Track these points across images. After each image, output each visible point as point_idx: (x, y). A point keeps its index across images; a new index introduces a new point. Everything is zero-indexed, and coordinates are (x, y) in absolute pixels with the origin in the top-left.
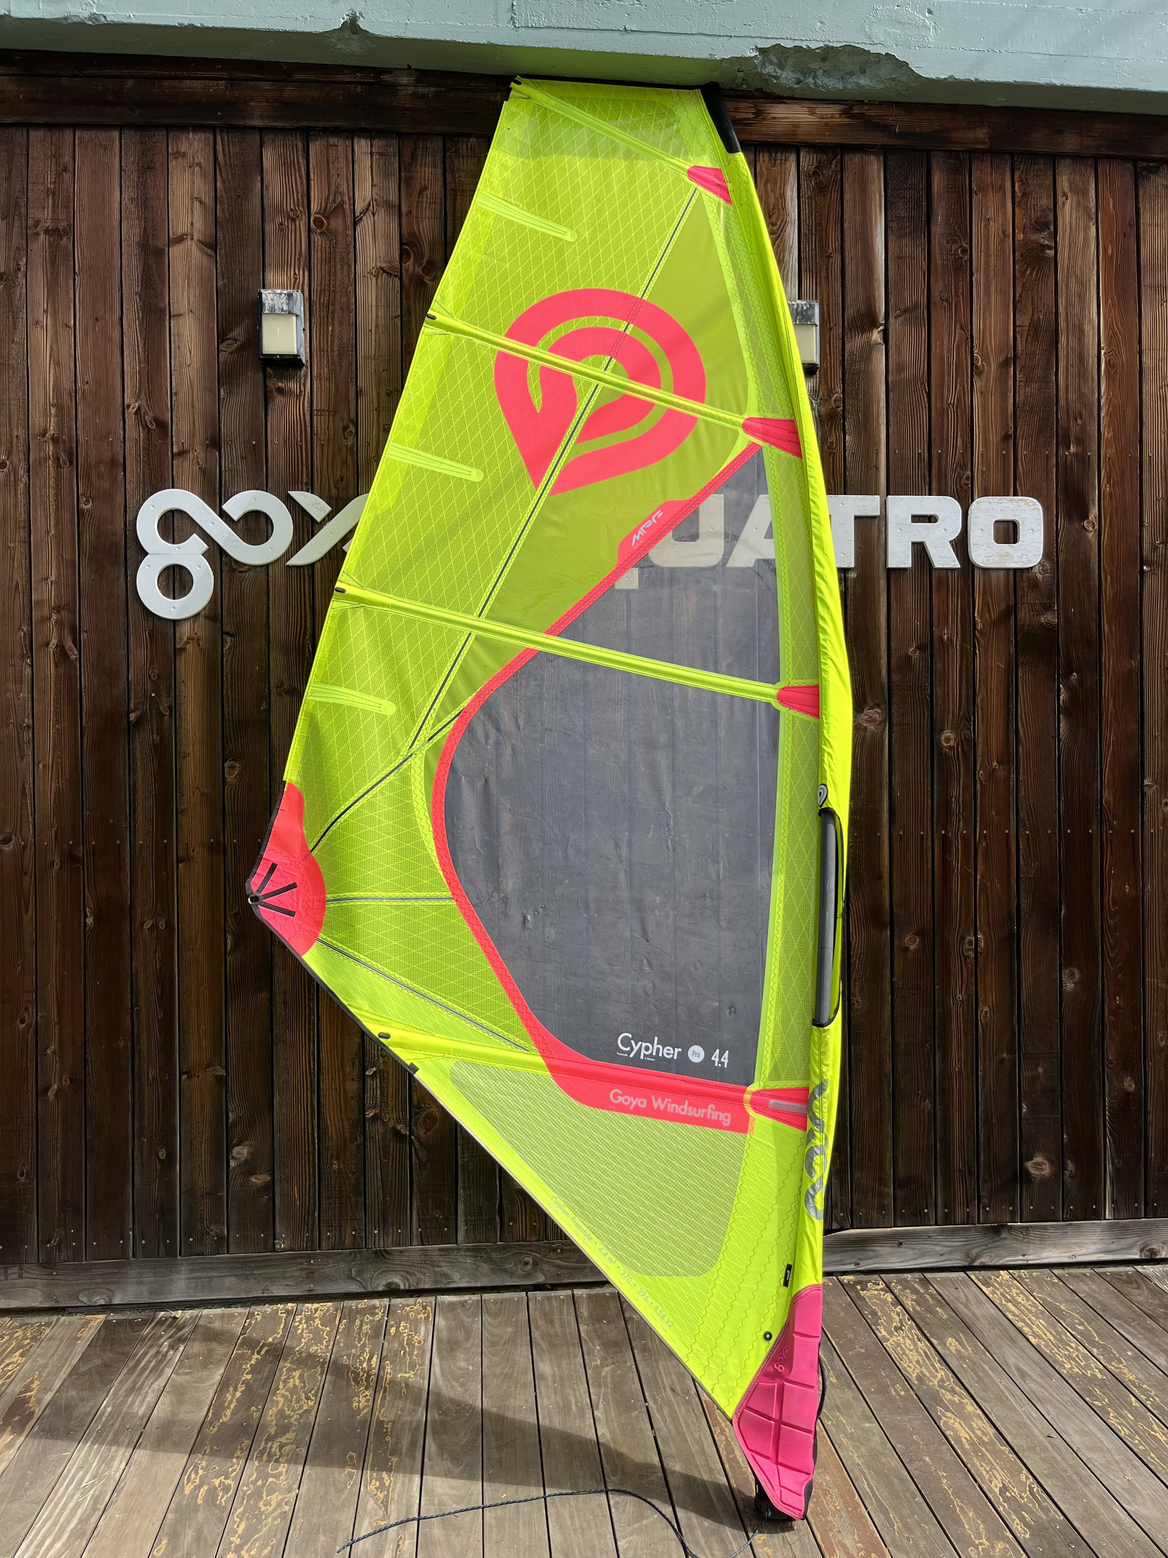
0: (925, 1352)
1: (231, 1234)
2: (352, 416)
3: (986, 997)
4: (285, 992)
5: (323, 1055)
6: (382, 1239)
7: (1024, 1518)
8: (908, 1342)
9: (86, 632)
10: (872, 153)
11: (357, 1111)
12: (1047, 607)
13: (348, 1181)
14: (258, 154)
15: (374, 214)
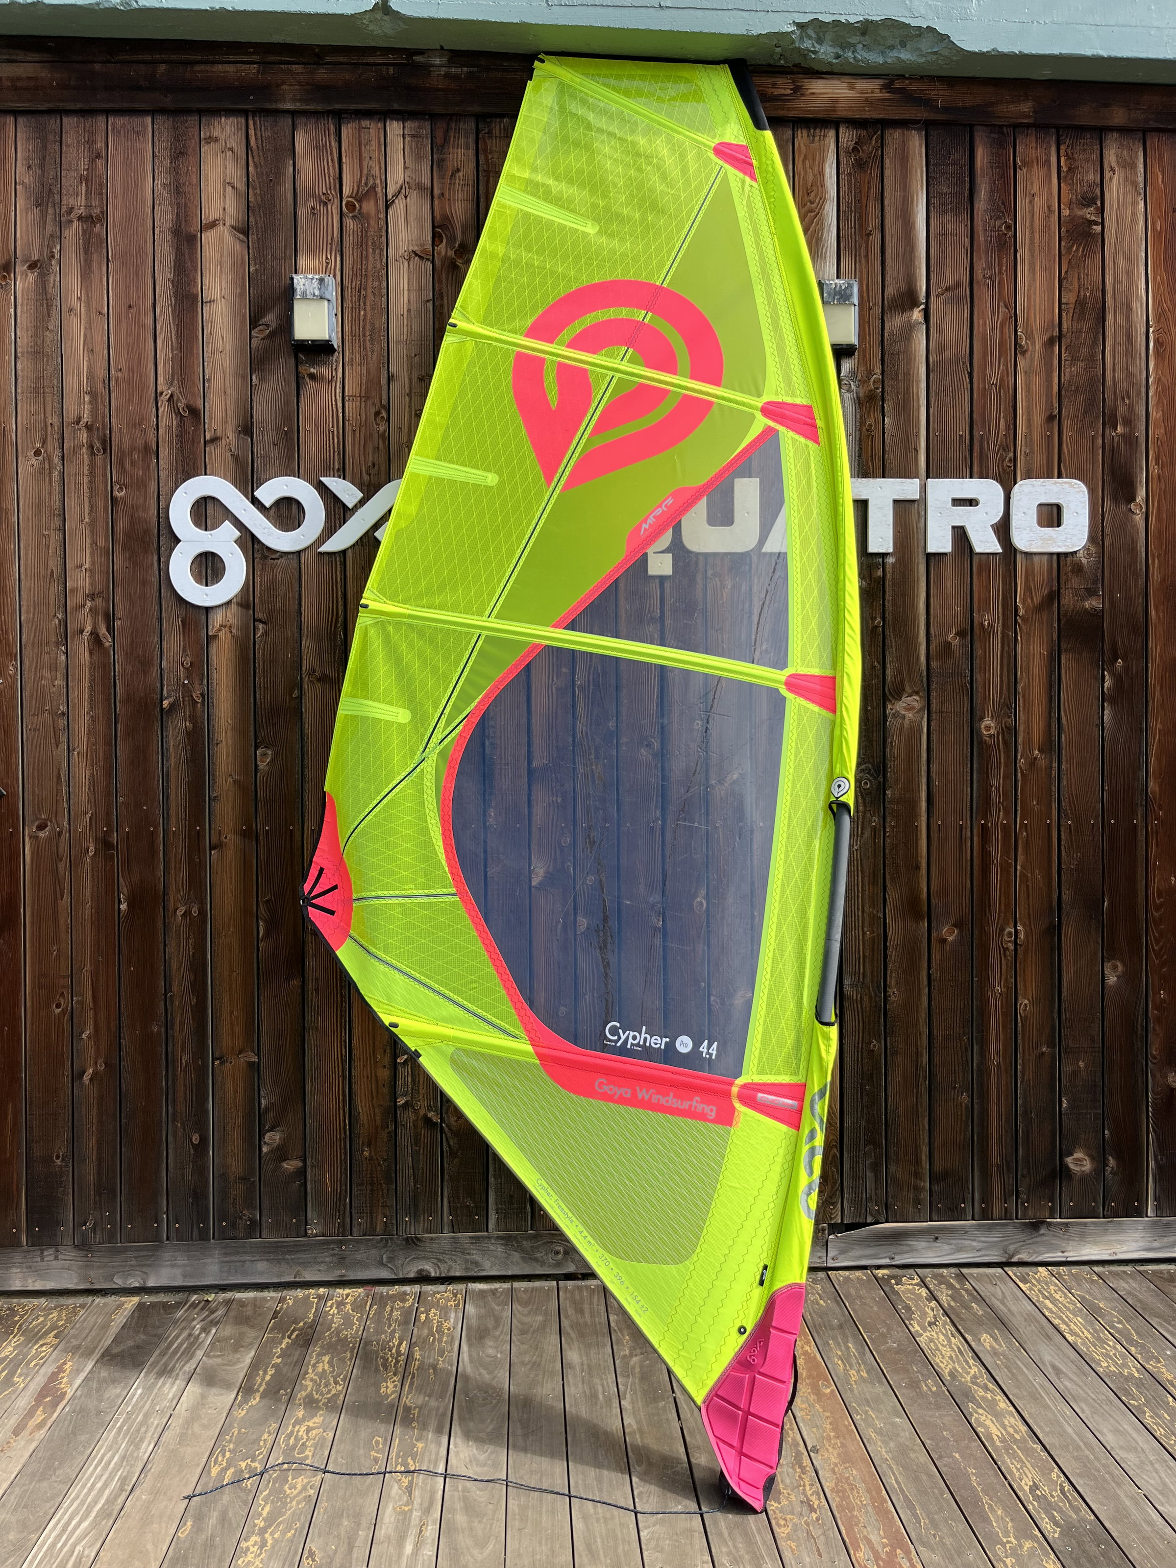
0: (959, 1348)
1: (264, 1219)
2: (384, 402)
3: (1025, 990)
4: (317, 979)
5: (355, 1042)
6: (413, 1226)
7: (1054, 1517)
8: (942, 1337)
9: (120, 619)
10: (915, 129)
11: (388, 1097)
12: (1091, 592)
13: (379, 1168)
14: (290, 138)
15: (406, 197)
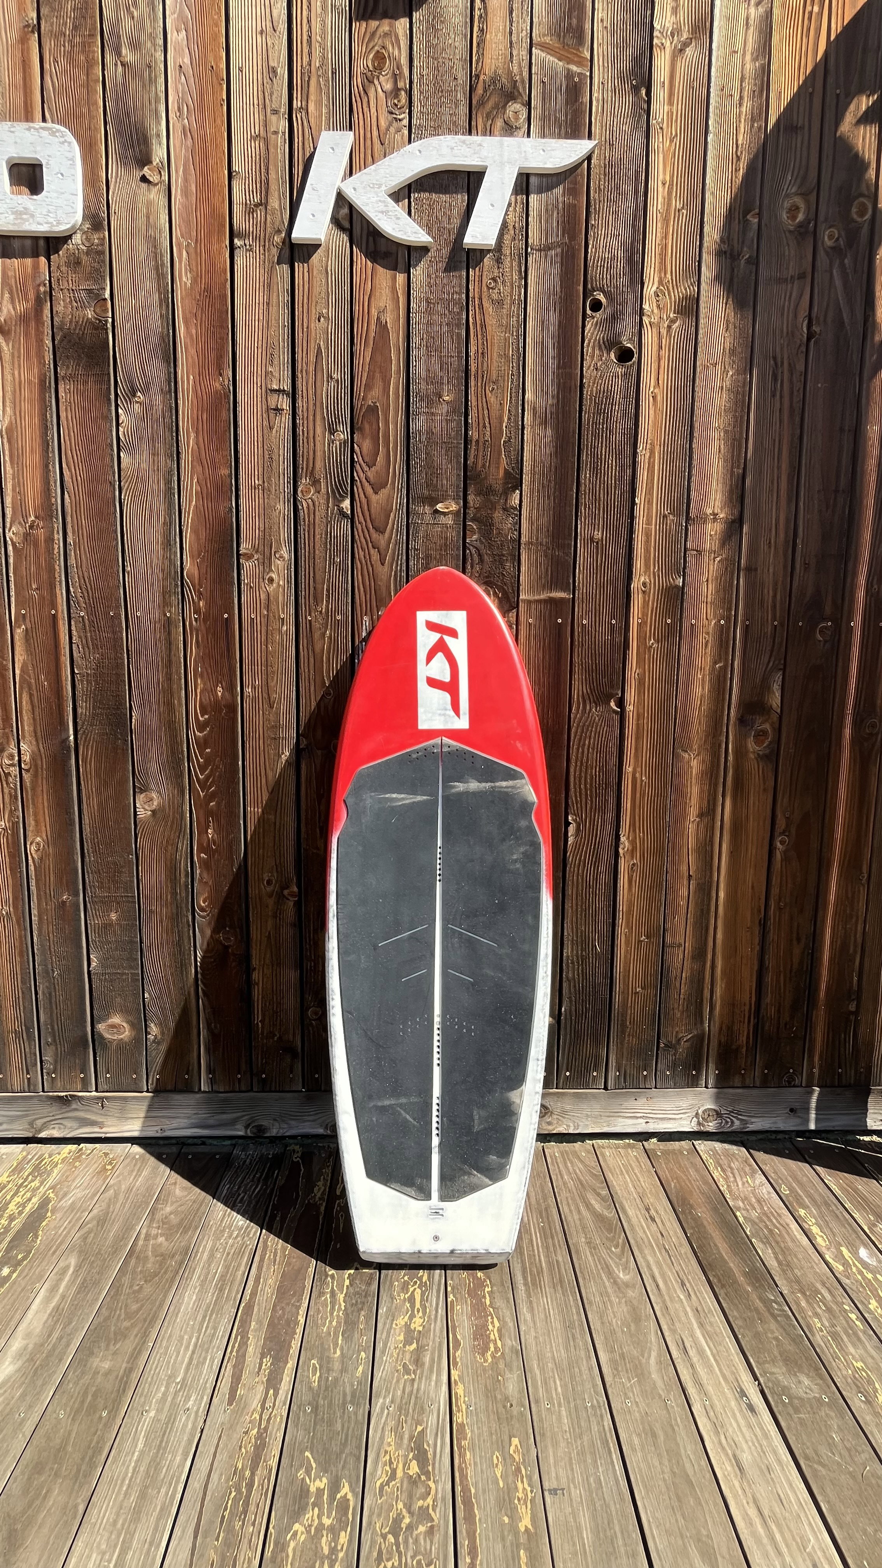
3: (37, 825)
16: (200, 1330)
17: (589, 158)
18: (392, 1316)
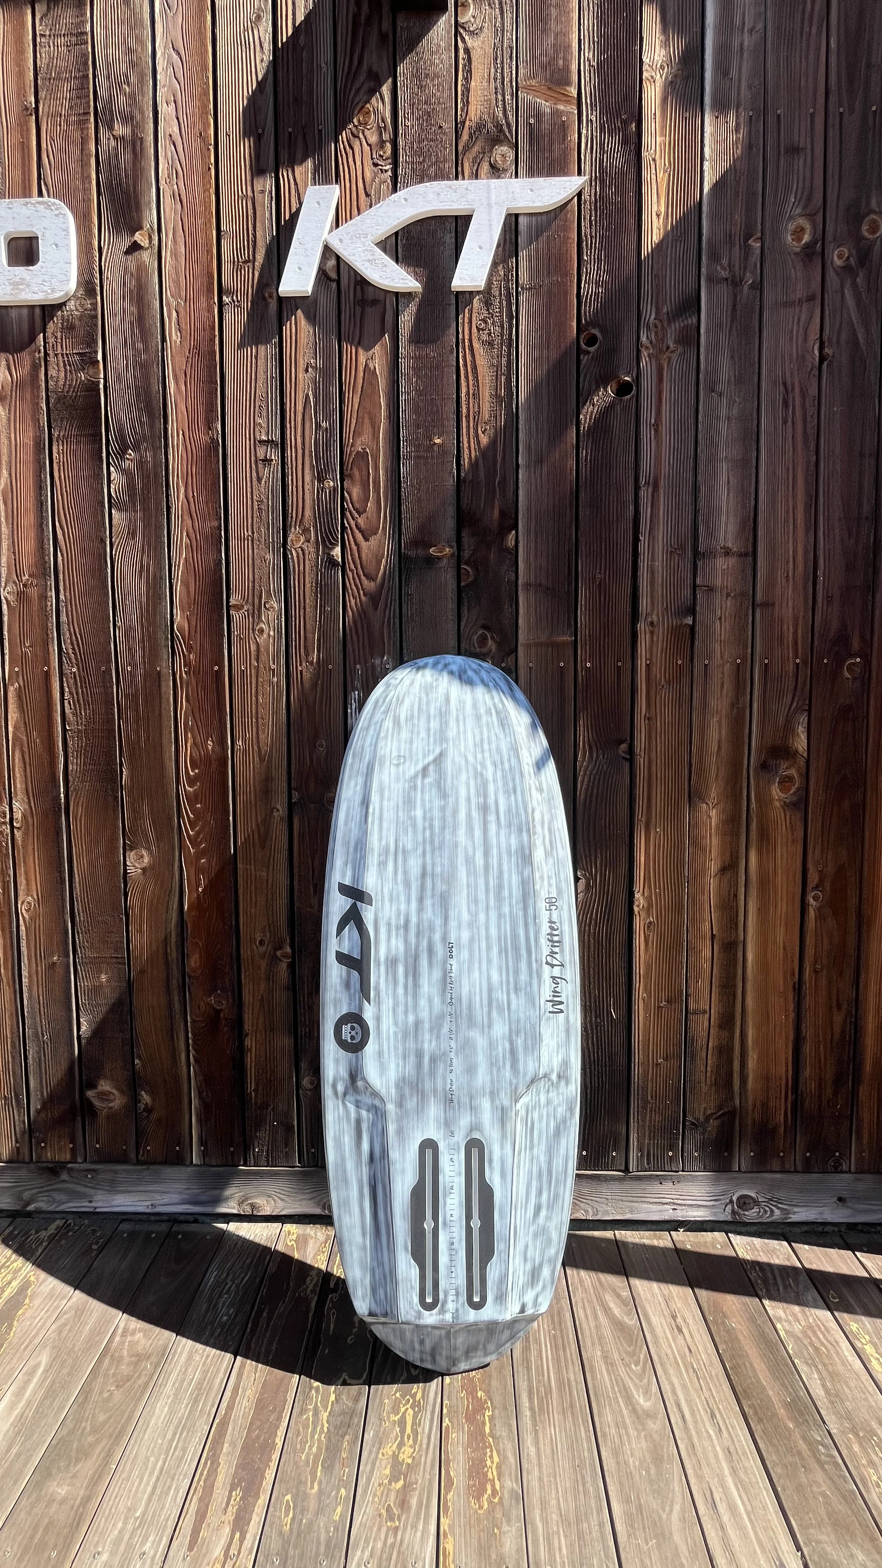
3: (28, 884)
12: (87, 359)
16: (167, 1452)
17: (579, 195)
18: (380, 1442)
